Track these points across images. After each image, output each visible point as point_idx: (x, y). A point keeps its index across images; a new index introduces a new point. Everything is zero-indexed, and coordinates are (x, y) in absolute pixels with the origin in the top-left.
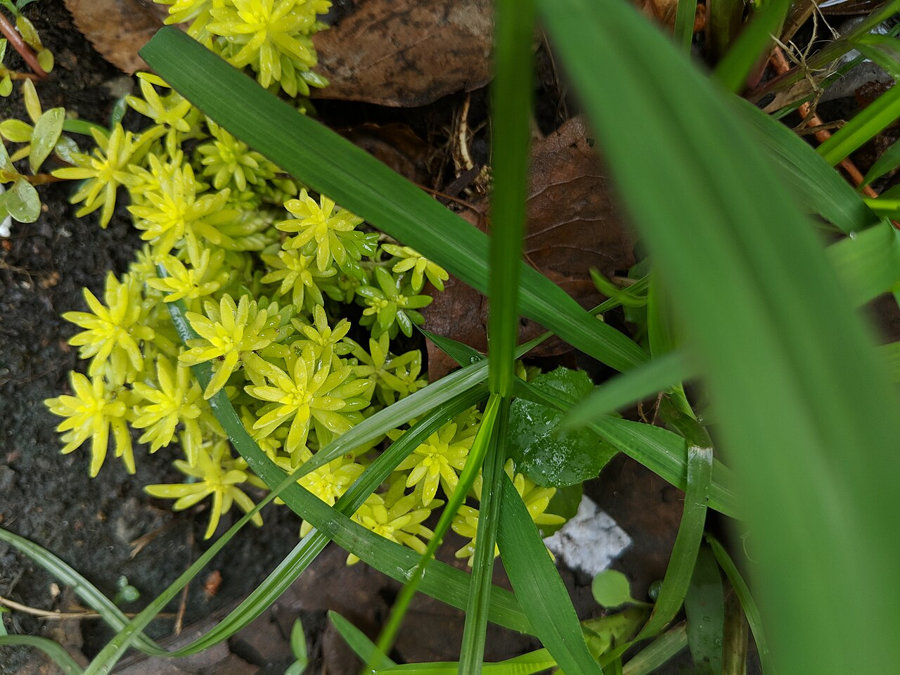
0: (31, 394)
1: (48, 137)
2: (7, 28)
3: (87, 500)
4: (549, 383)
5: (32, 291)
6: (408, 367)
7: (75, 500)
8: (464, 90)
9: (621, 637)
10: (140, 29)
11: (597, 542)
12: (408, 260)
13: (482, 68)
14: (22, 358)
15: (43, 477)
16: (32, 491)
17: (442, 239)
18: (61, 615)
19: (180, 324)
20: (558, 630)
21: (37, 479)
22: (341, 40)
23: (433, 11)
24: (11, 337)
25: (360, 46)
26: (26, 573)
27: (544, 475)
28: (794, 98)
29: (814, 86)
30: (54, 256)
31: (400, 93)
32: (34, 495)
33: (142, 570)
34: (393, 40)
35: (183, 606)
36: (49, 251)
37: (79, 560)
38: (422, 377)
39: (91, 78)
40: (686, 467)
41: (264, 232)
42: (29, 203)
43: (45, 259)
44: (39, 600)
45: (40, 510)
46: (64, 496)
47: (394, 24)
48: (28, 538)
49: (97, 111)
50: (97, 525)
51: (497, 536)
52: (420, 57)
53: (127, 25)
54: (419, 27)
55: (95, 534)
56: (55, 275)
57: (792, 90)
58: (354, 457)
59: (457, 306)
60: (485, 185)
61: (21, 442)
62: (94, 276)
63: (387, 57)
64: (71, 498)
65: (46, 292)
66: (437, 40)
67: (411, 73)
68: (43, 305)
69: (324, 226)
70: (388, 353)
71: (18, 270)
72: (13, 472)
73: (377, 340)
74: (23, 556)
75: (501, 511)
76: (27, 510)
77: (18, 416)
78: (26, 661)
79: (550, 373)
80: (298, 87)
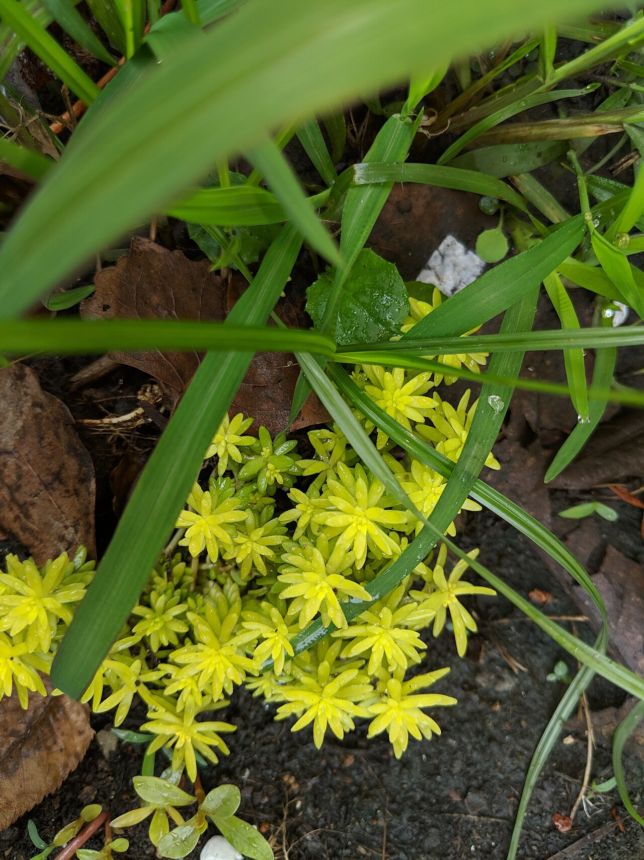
0: (397, 787)
1: (160, 789)
2: (66, 853)
3: (484, 722)
4: (321, 316)
5: (303, 798)
6: (323, 441)
7: (486, 733)
8: (73, 425)
9: (531, 231)
10: (52, 730)
11: (455, 265)
12: (229, 451)
13: (51, 413)
14: (365, 800)
15: (469, 765)
16: (483, 774)
17: (207, 406)
18: (589, 729)
19: (311, 641)
20: (524, 274)
21: (472, 770)
22: (41, 541)
23: (5, 465)
24: (347, 812)
25: (45, 524)
26: (559, 769)
27: (399, 309)
28: (46, 137)
29: (34, 118)
30: (269, 782)
31: (83, 480)
32: (487, 771)
33: (539, 662)
34: (36, 496)
35: (564, 618)
36: (265, 787)
37: (538, 721)
38: (331, 428)
39: (102, 770)
40: (372, 184)
41: (222, 586)
42: (223, 796)
43: (273, 790)
44: (581, 754)
45: (499, 764)
46: (483, 743)
47: (20, 497)
48: (526, 772)
49: (132, 761)
50: (504, 710)
51: (454, 336)
52: (48, 469)
53: (49, 743)
54: (21, 475)
55: (514, 711)
56: (286, 779)
57: (39, 140)
58: (406, 473)
59: (265, 407)
60: (155, 395)
61: (442, 791)
62: (282, 743)
63: (51, 499)
64: (485, 737)
65: (303, 784)
66: (31, 457)
67: (63, 475)
68: (314, 786)
69: (209, 518)
70: (314, 459)
71: (286, 813)
72: (469, 793)
73: (304, 470)
74: (543, 774)
75: (433, 337)
76: (501, 776)
77: (418, 797)
78: (636, 758)
79: (312, 318)
80: (89, 570)
